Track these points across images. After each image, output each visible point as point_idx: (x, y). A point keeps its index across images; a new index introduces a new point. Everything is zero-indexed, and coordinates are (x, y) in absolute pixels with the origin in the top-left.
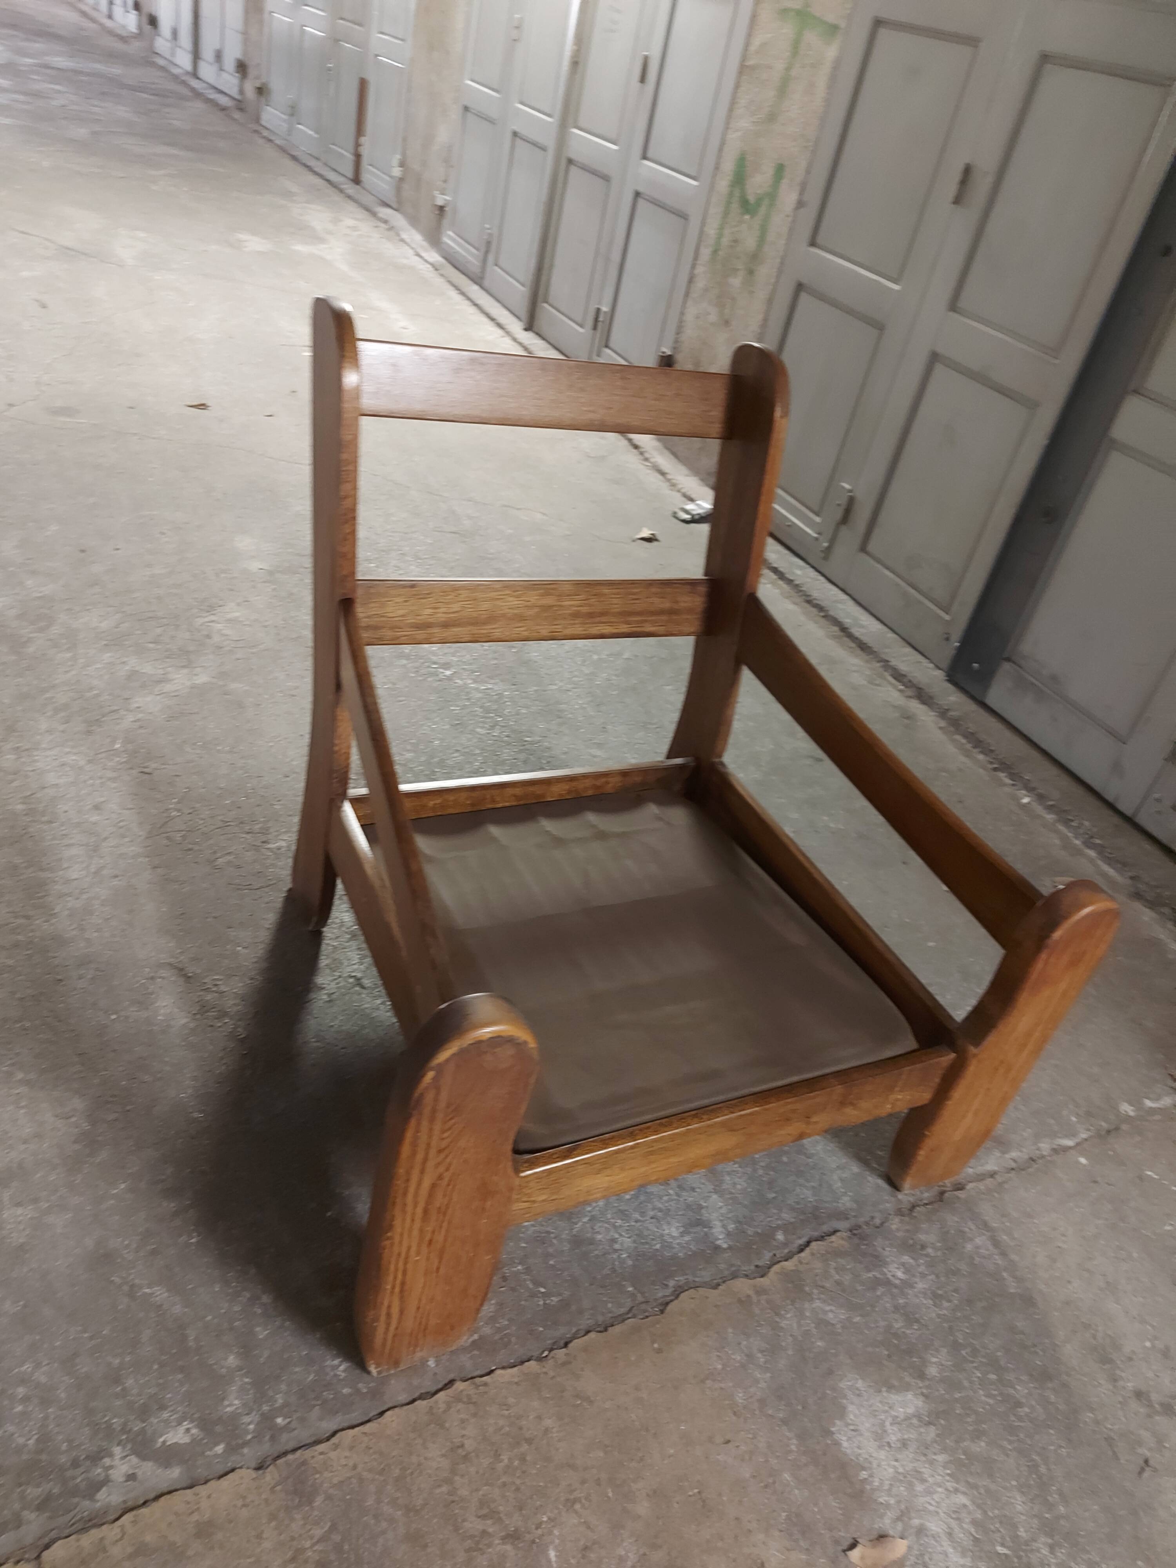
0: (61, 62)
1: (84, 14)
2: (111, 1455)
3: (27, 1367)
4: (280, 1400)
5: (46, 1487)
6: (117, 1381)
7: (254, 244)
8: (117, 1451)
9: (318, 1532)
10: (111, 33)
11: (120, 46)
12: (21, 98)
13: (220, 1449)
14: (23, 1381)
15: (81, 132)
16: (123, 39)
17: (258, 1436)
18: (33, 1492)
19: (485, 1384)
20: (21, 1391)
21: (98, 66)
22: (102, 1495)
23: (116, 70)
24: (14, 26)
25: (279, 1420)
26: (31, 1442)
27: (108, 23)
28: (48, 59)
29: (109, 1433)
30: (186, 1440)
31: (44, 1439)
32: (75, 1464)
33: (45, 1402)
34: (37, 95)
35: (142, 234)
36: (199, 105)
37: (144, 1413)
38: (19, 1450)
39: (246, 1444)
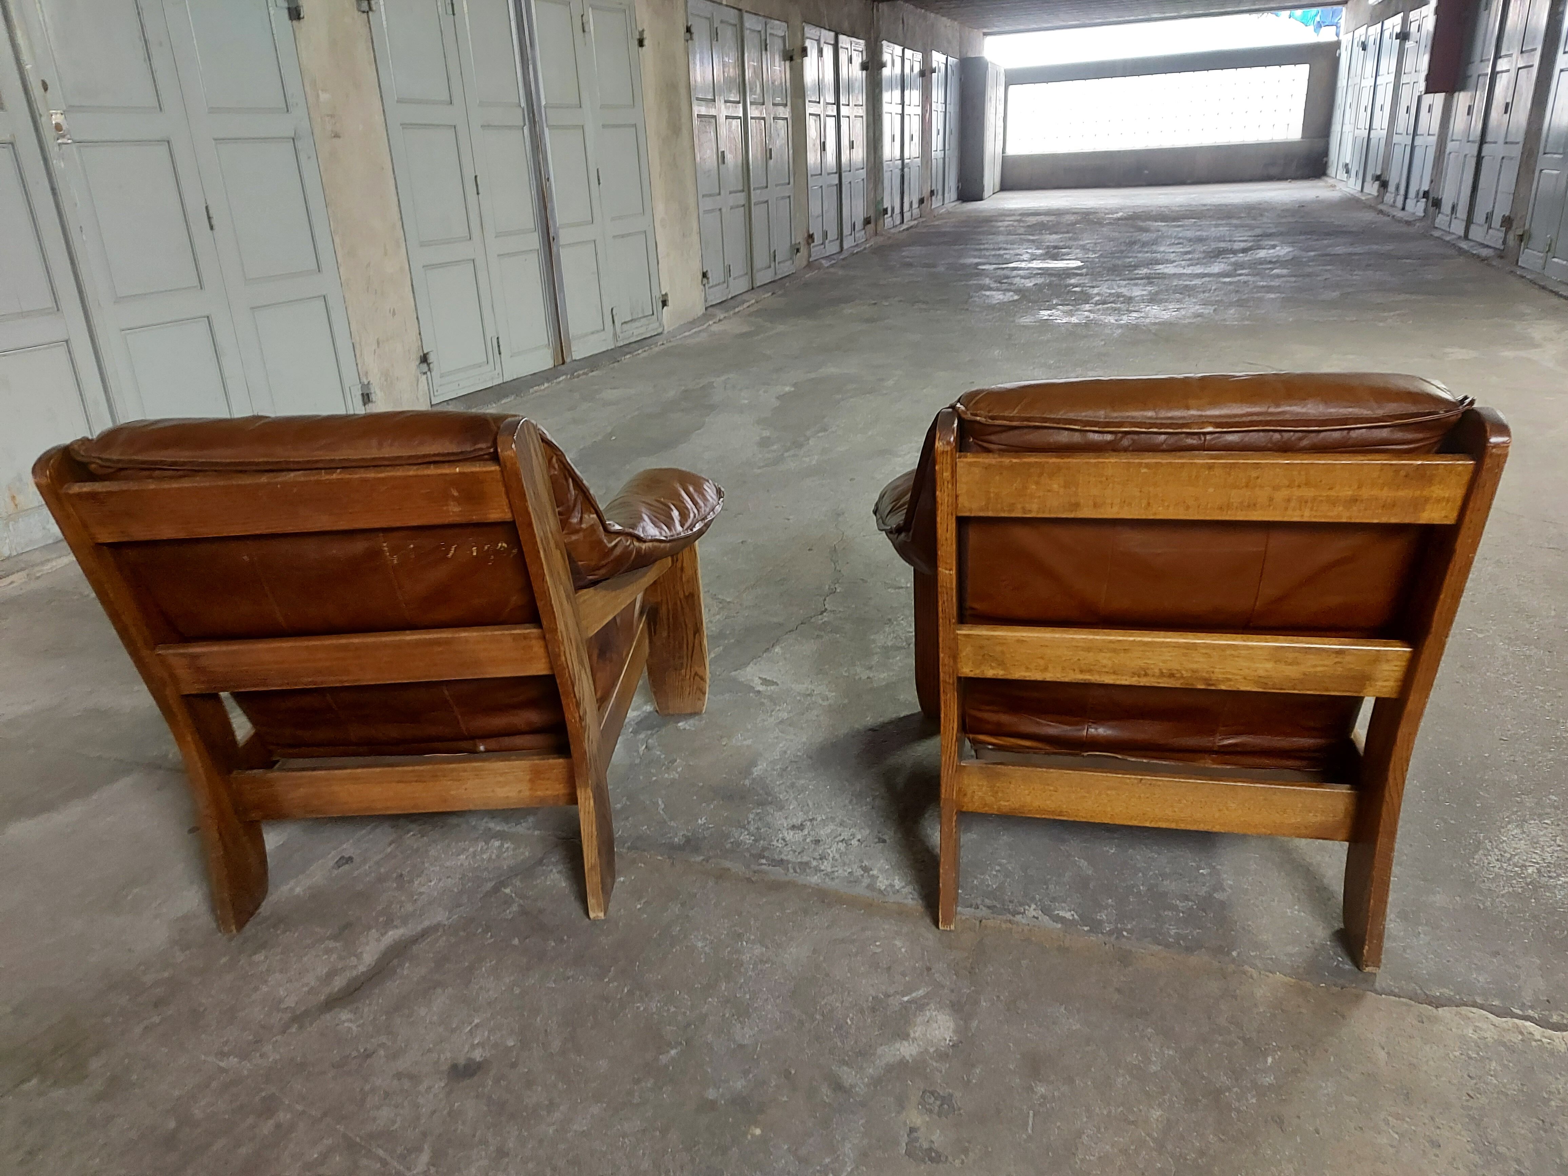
0: (1339, 250)
1: (1381, 212)
2: (1030, 907)
3: (1004, 861)
4: (1129, 927)
5: (995, 903)
6: (1046, 883)
7: (1458, 354)
8: (1033, 906)
9: (1122, 979)
10: (1400, 221)
11: (1404, 229)
12: (1293, 279)
13: (1086, 929)
14: (1000, 865)
15: (1336, 294)
16: (1408, 223)
17: (1111, 933)
18: (988, 902)
19: (1268, 976)
20: (998, 868)
21: (1375, 247)
22: (1018, 918)
23: (1388, 247)
24: (1312, 233)
25: (1125, 933)
26: (994, 886)
27: (1400, 214)
28: (1330, 250)
29: (1033, 899)
30: (1071, 918)
31: (1001, 887)
32: (1011, 902)
33: (1006, 876)
34: (1309, 275)
35: (1351, 357)
36: (1461, 259)
37: (1054, 900)
38: (988, 886)
39: (1102, 933)
